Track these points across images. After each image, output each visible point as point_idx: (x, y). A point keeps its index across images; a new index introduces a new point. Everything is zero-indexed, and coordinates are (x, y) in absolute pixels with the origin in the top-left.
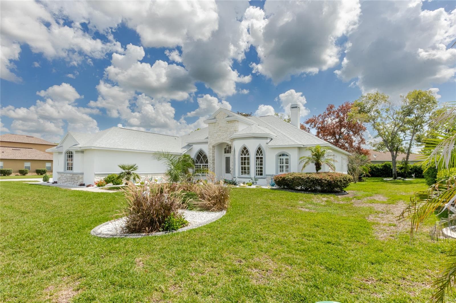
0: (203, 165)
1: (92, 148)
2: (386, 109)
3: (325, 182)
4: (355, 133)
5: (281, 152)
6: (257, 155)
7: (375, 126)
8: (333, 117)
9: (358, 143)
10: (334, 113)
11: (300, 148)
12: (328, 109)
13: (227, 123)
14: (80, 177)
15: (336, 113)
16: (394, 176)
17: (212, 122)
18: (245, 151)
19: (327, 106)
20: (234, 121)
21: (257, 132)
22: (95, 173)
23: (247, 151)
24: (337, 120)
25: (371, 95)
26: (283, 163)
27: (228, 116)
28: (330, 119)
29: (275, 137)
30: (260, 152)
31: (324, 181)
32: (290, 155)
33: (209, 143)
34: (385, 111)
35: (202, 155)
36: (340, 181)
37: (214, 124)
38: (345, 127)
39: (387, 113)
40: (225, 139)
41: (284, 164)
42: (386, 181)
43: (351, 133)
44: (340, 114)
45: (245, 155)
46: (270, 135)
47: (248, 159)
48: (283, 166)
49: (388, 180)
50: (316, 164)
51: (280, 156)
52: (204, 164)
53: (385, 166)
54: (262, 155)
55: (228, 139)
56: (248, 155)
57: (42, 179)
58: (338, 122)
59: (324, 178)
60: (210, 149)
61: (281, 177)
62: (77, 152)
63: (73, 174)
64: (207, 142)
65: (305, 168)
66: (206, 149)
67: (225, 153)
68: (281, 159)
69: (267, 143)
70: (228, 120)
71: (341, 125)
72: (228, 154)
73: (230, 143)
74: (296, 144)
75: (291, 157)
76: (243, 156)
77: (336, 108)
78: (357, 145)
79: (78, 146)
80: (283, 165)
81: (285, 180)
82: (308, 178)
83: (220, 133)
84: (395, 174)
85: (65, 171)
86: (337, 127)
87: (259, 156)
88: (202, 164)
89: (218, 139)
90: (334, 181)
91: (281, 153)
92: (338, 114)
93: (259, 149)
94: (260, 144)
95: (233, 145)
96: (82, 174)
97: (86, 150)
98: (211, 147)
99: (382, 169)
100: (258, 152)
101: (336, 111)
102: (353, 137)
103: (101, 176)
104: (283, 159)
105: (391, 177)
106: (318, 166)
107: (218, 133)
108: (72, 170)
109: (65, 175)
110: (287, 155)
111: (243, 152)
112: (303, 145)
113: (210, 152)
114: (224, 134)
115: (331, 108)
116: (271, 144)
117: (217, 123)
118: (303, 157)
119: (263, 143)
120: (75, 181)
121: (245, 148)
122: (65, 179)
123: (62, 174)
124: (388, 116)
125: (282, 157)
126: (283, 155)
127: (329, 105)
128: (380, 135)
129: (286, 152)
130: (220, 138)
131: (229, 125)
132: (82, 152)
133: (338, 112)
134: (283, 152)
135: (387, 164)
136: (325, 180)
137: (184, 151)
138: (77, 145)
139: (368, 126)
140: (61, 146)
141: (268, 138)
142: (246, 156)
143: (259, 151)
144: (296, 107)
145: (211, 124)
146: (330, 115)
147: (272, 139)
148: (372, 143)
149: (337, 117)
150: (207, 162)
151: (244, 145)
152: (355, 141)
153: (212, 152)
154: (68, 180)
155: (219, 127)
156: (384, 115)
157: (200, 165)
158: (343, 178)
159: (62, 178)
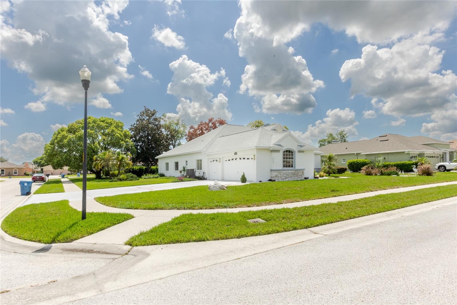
22: (314, 168)
62: (299, 151)
85: (283, 168)
96: (304, 169)
108: (292, 167)
109: (284, 172)
122: (285, 175)
123: (281, 172)
138: (303, 146)
154: (289, 176)
159: (279, 176)
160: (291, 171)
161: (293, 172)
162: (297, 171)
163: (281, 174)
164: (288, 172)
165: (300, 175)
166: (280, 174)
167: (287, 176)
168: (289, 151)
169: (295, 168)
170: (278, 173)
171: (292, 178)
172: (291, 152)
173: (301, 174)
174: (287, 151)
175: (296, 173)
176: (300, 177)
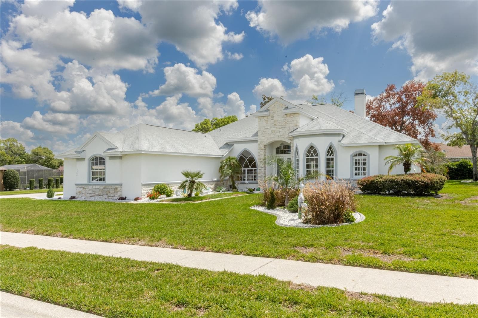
0: (248, 170)
1: (142, 153)
2: (464, 92)
3: (423, 184)
4: (422, 122)
5: (358, 151)
6: (327, 156)
7: (450, 114)
8: (393, 101)
9: (425, 135)
10: (394, 95)
11: (380, 146)
12: (386, 90)
13: (285, 116)
14: (119, 189)
15: (397, 96)
16: (474, 177)
17: (263, 115)
18: (312, 151)
19: (386, 87)
20: (295, 114)
21: (328, 128)
22: (143, 183)
23: (315, 151)
24: (398, 105)
25: (447, 74)
26: (359, 165)
27: (287, 108)
28: (387, 104)
29: (347, 133)
30: (330, 152)
31: (421, 183)
32: (369, 155)
33: (259, 142)
34: (463, 94)
35: (246, 158)
36: (437, 182)
37: (265, 118)
38: (408, 114)
39: (465, 96)
40: (282, 137)
41: (361, 166)
42: (466, 184)
43: (417, 122)
44: (402, 97)
45: (312, 156)
46: (343, 131)
47: (317, 160)
48: (359, 168)
49: (467, 182)
50: (405, 165)
51: (356, 155)
52: (250, 169)
53: (461, 165)
54: (333, 156)
55: (286, 136)
56: (317, 155)
57: (46, 194)
58: (399, 108)
59: (420, 180)
60: (261, 149)
61: (368, 181)
62: (111, 158)
63: (106, 186)
64: (257, 140)
65: (393, 169)
66: (255, 150)
67: (277, 153)
68: (356, 160)
69: (340, 141)
70: (286, 113)
71: (402, 111)
72: (282, 155)
73: (289, 142)
74: (378, 141)
75: (371, 156)
76: (310, 157)
77: (398, 89)
78: (424, 138)
79: (117, 150)
80: (359, 166)
81: (373, 184)
82: (402, 180)
84: (476, 174)
85: (90, 182)
86: (397, 115)
87: (330, 157)
88: (246, 169)
89: (272, 136)
90: (432, 183)
91: (357, 153)
92: (400, 97)
93: (330, 148)
94: (331, 143)
95: (293, 144)
96: (121, 185)
97: (126, 155)
98: (262, 147)
99: (457, 168)
100: (328, 152)
101: (398, 94)
102: (417, 128)
103: (148, 186)
104: (359, 160)
105: (472, 178)
106: (407, 167)
107: (272, 129)
108: (104, 180)
109: (90, 187)
110: (364, 155)
111: (309, 152)
112: (386, 143)
113: (261, 153)
114: (281, 130)
115: (391, 89)
116: (345, 141)
117: (270, 117)
118: (389, 157)
119: (334, 141)
120: (108, 194)
121: (312, 147)
122: (90, 192)
123: (86, 187)
124: (466, 101)
125: (358, 158)
126: (360, 155)
127: (388, 85)
128: (458, 125)
129: (364, 151)
130: (275, 135)
131: (288, 118)
132: (120, 157)
133: (400, 95)
134: (360, 151)
135: (463, 162)
136: (423, 182)
137: (224, 153)
138: (114, 149)
139: (440, 113)
140: (82, 150)
141: (341, 135)
142: (314, 157)
143: (330, 150)
144: (363, 93)
145: (262, 118)
146: (389, 98)
147: (344, 136)
148: (444, 135)
149: (399, 102)
150: (255, 166)
151: (311, 143)
152: (420, 133)
153: (263, 153)
154: (97, 193)
155: (273, 121)
156: (462, 98)
157: (244, 171)
158: (439, 180)
159: (84, 192)
161: (102, 187)
162: (107, 187)
163: (87, 190)
164: (94, 187)
165: (111, 193)
166: (84, 189)
167: (93, 193)
168: (100, 158)
169: (105, 182)
170: (82, 189)
171: (100, 196)
172: (103, 158)
173: (113, 191)
174: (97, 159)
175: (106, 190)
176: (112, 195)
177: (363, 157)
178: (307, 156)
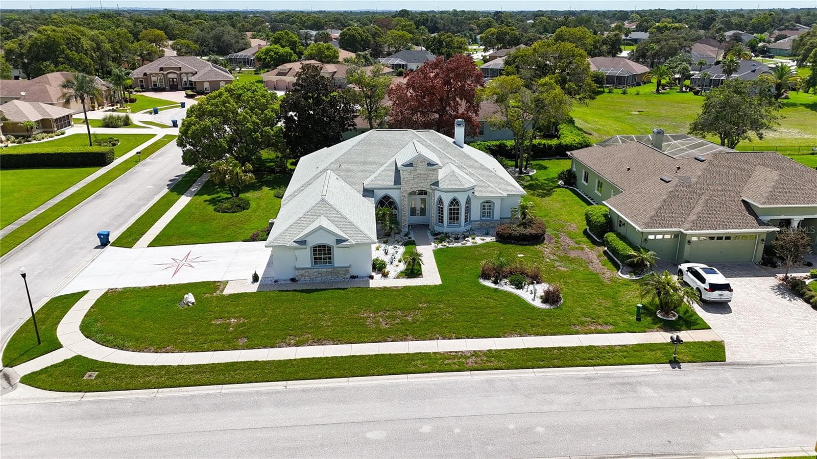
5: (487, 200)
6: (466, 205)
13: (428, 170)
14: (349, 270)
18: (455, 202)
23: (457, 202)
27: (429, 164)
32: (494, 203)
33: (403, 191)
37: (409, 170)
40: (424, 187)
45: (454, 206)
47: (458, 209)
48: (485, 212)
55: (428, 187)
56: (458, 205)
60: (403, 196)
63: (335, 268)
64: (400, 189)
67: (411, 194)
68: (484, 206)
69: (473, 193)
73: (431, 191)
76: (453, 207)
80: (486, 210)
83: (418, 180)
89: (416, 186)
91: (485, 201)
93: (468, 199)
94: (469, 196)
95: (434, 193)
98: (405, 194)
107: (415, 180)
111: (452, 203)
113: (404, 200)
114: (423, 181)
119: (470, 193)
120: (337, 275)
121: (455, 200)
122: (315, 274)
125: (484, 204)
126: (487, 202)
129: (490, 201)
130: (419, 185)
131: (430, 172)
140: (303, 240)
142: (456, 207)
143: (468, 201)
145: (406, 170)
150: (396, 209)
151: (454, 197)
153: (406, 199)
154: (323, 275)
155: (416, 173)
159: (306, 274)
160: (326, 270)
161: (330, 270)
163: (310, 272)
165: (341, 274)
166: (308, 272)
170: (303, 272)
171: (328, 277)
172: (326, 246)
173: (344, 272)
174: (320, 246)
175: (334, 271)
177: (489, 204)
178: (450, 206)
